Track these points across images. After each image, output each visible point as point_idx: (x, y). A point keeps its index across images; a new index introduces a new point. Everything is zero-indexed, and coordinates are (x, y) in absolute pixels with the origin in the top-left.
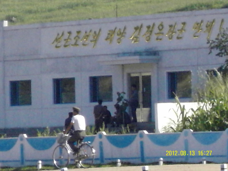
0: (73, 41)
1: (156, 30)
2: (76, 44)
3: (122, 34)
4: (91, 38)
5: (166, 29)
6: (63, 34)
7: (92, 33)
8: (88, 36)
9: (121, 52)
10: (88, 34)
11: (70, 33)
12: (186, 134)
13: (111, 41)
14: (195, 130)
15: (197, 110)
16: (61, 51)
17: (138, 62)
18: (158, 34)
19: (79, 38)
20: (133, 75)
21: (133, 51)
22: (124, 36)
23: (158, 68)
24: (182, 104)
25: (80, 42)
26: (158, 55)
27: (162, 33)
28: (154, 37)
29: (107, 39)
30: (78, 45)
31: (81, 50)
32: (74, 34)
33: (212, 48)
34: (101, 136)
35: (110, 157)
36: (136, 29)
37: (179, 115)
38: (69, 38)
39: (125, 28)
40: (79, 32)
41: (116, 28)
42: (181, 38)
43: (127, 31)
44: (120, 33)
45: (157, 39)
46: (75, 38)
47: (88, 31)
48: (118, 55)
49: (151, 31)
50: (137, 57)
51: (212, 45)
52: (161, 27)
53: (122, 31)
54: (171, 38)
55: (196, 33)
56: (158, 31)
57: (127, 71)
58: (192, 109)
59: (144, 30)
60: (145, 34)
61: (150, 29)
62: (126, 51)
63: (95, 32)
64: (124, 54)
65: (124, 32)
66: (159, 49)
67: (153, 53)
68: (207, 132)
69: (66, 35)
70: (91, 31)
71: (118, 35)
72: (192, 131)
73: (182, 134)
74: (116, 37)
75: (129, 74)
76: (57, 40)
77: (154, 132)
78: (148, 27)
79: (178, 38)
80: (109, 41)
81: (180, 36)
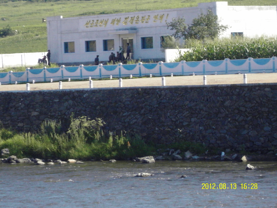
0: (95, 24)
1: (135, 19)
2: (96, 26)
3: (119, 21)
4: (104, 23)
5: (140, 18)
6: (90, 21)
7: (104, 21)
8: (102, 22)
9: (118, 28)
10: (102, 21)
11: (93, 21)
12: (183, 63)
13: (114, 24)
14: (186, 61)
15: (187, 52)
16: (89, 29)
17: (128, 33)
18: (136, 21)
19: (98, 23)
20: (124, 39)
21: (124, 28)
22: (120, 22)
23: (137, 36)
24: (180, 50)
25: (98, 25)
26: (137, 30)
27: (138, 21)
28: (134, 22)
29: (111, 23)
30: (97, 26)
31: (99, 28)
32: (95, 21)
33: (169, 26)
34: (140, 64)
35: (144, 73)
36: (126, 18)
37: (178, 54)
38: (93, 23)
39: (120, 18)
40: (97, 20)
41: (116, 18)
42: (147, 22)
43: (121, 19)
44: (118, 20)
45: (136, 23)
46: (96, 23)
47: (102, 20)
48: (117, 30)
49: (133, 20)
50: (128, 31)
51: (169, 25)
52: (138, 18)
53: (119, 20)
54: (143, 22)
55: (155, 20)
56: (136, 19)
57: (121, 37)
58: (185, 52)
59: (130, 19)
60: (130, 21)
61: (133, 19)
62: (120, 28)
63: (106, 20)
64: (120, 30)
65: (120, 20)
66: (137, 27)
67: (134, 29)
68: (192, 61)
69: (91, 22)
70: (103, 20)
71: (117, 21)
72: (185, 61)
73: (181, 62)
74: (116, 22)
75: (122, 39)
76: (87, 24)
77: (165, 62)
78: (132, 18)
79: (146, 22)
80: (112, 24)
81: (147, 21)
